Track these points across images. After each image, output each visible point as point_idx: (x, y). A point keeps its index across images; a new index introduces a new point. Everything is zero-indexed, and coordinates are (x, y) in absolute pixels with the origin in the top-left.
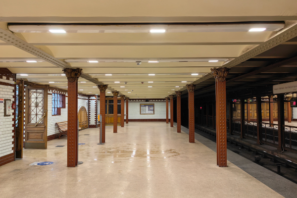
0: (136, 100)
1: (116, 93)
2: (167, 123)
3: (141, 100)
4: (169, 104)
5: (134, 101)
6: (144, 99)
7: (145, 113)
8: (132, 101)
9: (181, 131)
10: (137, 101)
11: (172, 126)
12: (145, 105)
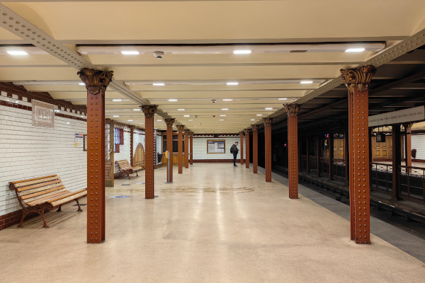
0: (201, 135)
1: (181, 127)
2: (242, 164)
3: (208, 135)
4: (244, 139)
5: (200, 136)
6: (212, 135)
7: (213, 151)
8: (196, 136)
9: (258, 172)
10: (203, 136)
11: (247, 167)
12: (214, 142)
